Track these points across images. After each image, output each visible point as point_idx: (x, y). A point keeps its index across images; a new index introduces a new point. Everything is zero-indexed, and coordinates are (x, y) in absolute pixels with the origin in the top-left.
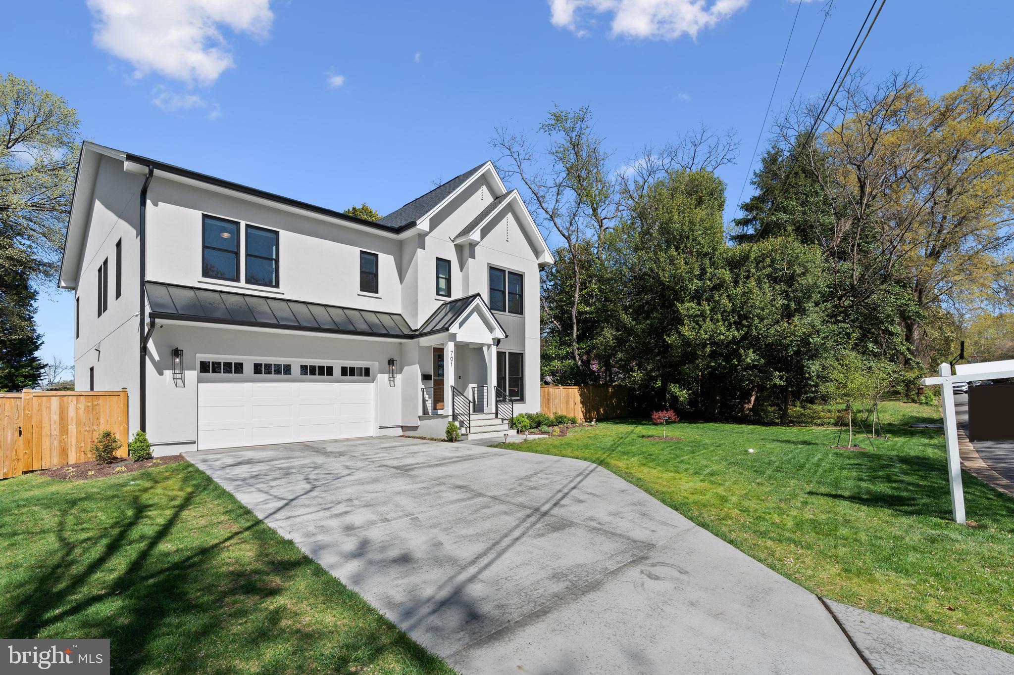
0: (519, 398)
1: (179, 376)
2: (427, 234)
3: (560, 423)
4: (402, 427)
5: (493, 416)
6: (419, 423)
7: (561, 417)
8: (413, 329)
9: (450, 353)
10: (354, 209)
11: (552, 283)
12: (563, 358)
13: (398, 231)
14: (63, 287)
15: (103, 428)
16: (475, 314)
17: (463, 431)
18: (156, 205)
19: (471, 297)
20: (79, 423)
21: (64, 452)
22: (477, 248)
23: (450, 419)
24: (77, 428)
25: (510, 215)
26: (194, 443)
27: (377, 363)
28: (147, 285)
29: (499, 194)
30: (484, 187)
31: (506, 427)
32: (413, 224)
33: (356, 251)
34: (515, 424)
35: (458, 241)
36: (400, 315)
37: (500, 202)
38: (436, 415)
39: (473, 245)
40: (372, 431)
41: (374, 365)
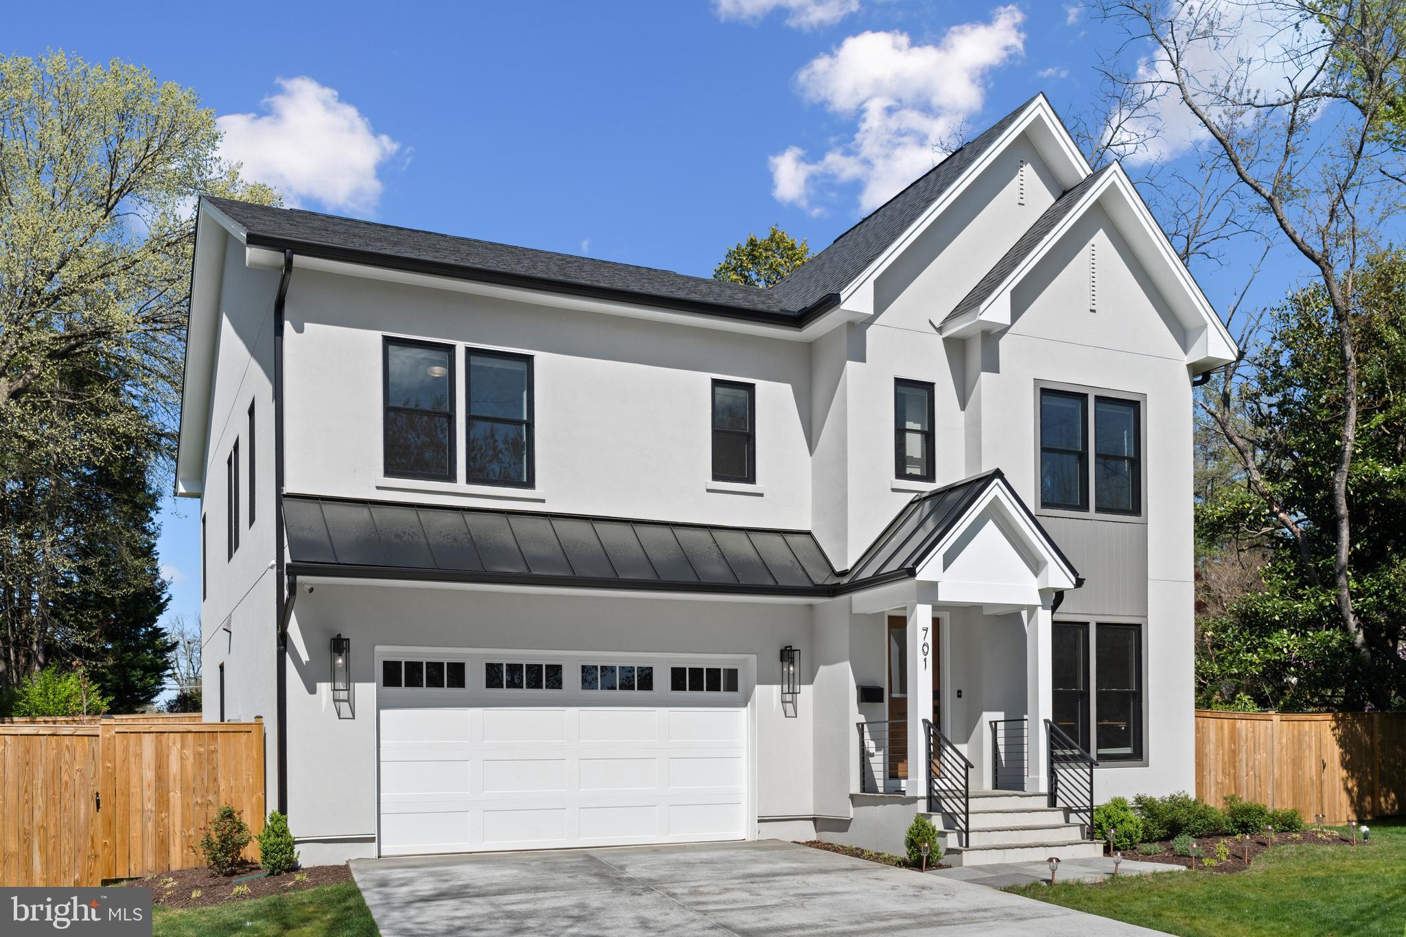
0: (1128, 750)
1: (343, 695)
2: (869, 321)
3: (1244, 828)
4: (815, 820)
5: (1043, 802)
6: (851, 812)
7: (1247, 811)
8: (838, 569)
9: (921, 634)
10: (752, 243)
11: (1274, 400)
12: (1302, 625)
13: (799, 319)
14: (182, 495)
15: (223, 801)
16: (990, 526)
17: (952, 841)
18: (299, 329)
19: (978, 480)
20: (185, 789)
21: (163, 846)
22: (1004, 343)
23: (922, 807)
24: (182, 798)
25: (1100, 238)
26: (372, 840)
27: (753, 658)
28: (287, 503)
29: (1070, 182)
30: (1028, 170)
31: (1075, 834)
32: (831, 301)
33: (704, 380)
34: (1100, 826)
35: (953, 330)
36: (809, 533)
37: (1069, 207)
38: (896, 795)
39: (991, 336)
40: (743, 829)
41: (747, 664)
